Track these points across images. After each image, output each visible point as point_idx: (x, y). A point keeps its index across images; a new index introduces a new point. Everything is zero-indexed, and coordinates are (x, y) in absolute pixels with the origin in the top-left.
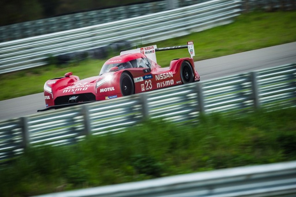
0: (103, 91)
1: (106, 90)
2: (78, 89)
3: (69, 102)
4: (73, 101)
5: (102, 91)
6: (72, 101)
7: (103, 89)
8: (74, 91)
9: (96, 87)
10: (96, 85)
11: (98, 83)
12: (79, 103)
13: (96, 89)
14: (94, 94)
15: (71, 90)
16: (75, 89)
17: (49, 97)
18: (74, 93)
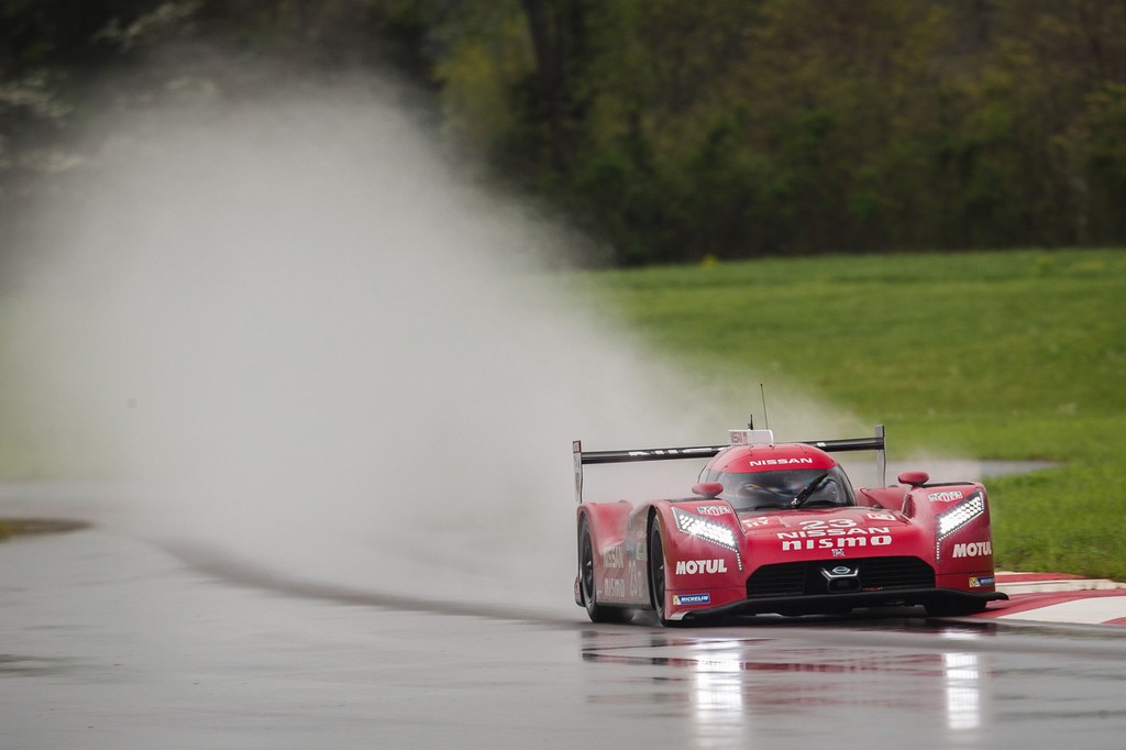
0: (965, 555)
1: (972, 550)
2: (852, 542)
3: (829, 590)
4: (846, 583)
5: (960, 551)
6: (840, 584)
7: (963, 546)
9: (937, 535)
10: (936, 528)
11: (942, 520)
12: (871, 591)
13: (935, 545)
14: (927, 565)
15: (817, 544)
16: (834, 540)
17: (719, 566)
18: (837, 553)
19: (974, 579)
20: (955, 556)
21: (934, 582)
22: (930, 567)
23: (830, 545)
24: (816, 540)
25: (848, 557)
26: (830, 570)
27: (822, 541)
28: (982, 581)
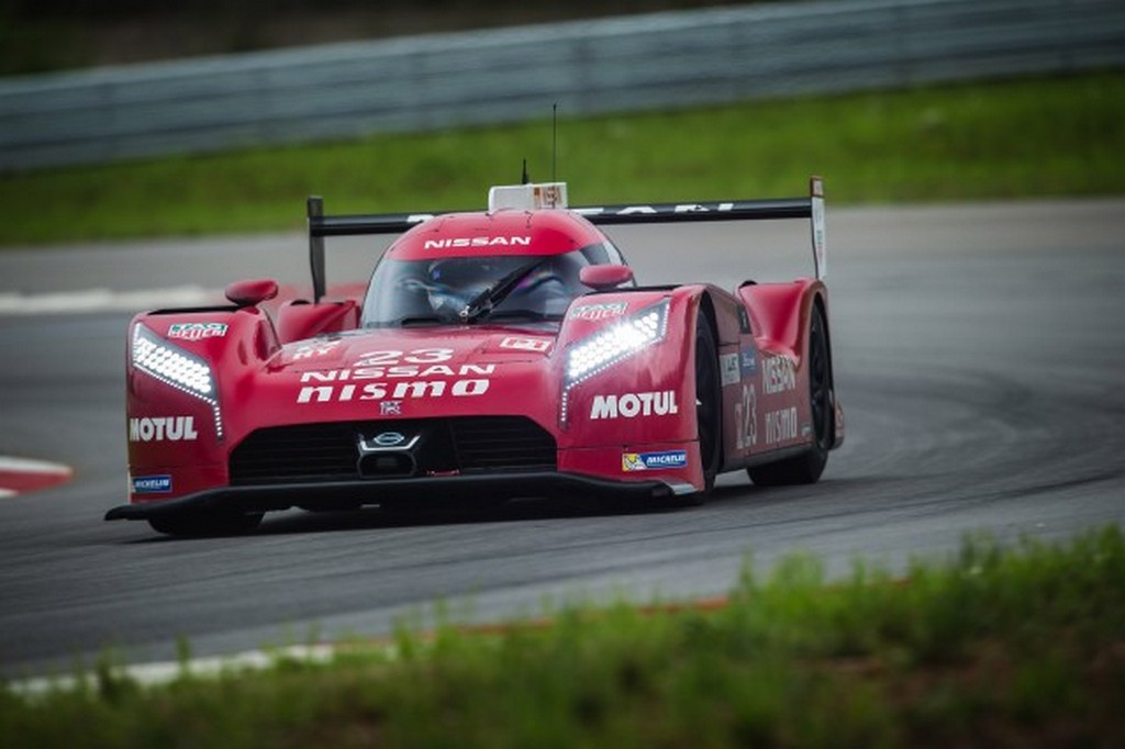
0: (614, 415)
1: (630, 406)
2: (419, 389)
3: (360, 473)
4: (392, 462)
5: (603, 407)
6: (381, 462)
7: (612, 399)
8: (389, 397)
9: (563, 380)
10: (562, 368)
11: (574, 354)
12: (435, 477)
13: (560, 397)
14: (544, 430)
15: (359, 391)
16: (391, 385)
17: (184, 429)
18: (389, 409)
19: (632, 457)
20: (594, 416)
21: (555, 461)
22: (548, 434)
23: (380, 394)
24: (360, 385)
25: (406, 416)
26: (369, 439)
27: (369, 388)
28: (651, 460)
